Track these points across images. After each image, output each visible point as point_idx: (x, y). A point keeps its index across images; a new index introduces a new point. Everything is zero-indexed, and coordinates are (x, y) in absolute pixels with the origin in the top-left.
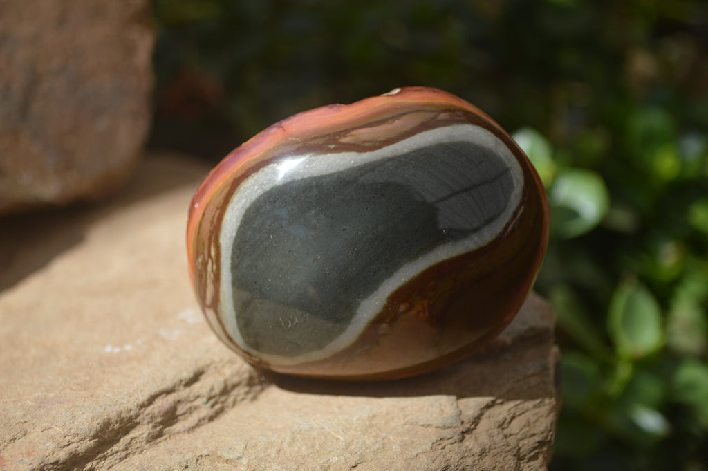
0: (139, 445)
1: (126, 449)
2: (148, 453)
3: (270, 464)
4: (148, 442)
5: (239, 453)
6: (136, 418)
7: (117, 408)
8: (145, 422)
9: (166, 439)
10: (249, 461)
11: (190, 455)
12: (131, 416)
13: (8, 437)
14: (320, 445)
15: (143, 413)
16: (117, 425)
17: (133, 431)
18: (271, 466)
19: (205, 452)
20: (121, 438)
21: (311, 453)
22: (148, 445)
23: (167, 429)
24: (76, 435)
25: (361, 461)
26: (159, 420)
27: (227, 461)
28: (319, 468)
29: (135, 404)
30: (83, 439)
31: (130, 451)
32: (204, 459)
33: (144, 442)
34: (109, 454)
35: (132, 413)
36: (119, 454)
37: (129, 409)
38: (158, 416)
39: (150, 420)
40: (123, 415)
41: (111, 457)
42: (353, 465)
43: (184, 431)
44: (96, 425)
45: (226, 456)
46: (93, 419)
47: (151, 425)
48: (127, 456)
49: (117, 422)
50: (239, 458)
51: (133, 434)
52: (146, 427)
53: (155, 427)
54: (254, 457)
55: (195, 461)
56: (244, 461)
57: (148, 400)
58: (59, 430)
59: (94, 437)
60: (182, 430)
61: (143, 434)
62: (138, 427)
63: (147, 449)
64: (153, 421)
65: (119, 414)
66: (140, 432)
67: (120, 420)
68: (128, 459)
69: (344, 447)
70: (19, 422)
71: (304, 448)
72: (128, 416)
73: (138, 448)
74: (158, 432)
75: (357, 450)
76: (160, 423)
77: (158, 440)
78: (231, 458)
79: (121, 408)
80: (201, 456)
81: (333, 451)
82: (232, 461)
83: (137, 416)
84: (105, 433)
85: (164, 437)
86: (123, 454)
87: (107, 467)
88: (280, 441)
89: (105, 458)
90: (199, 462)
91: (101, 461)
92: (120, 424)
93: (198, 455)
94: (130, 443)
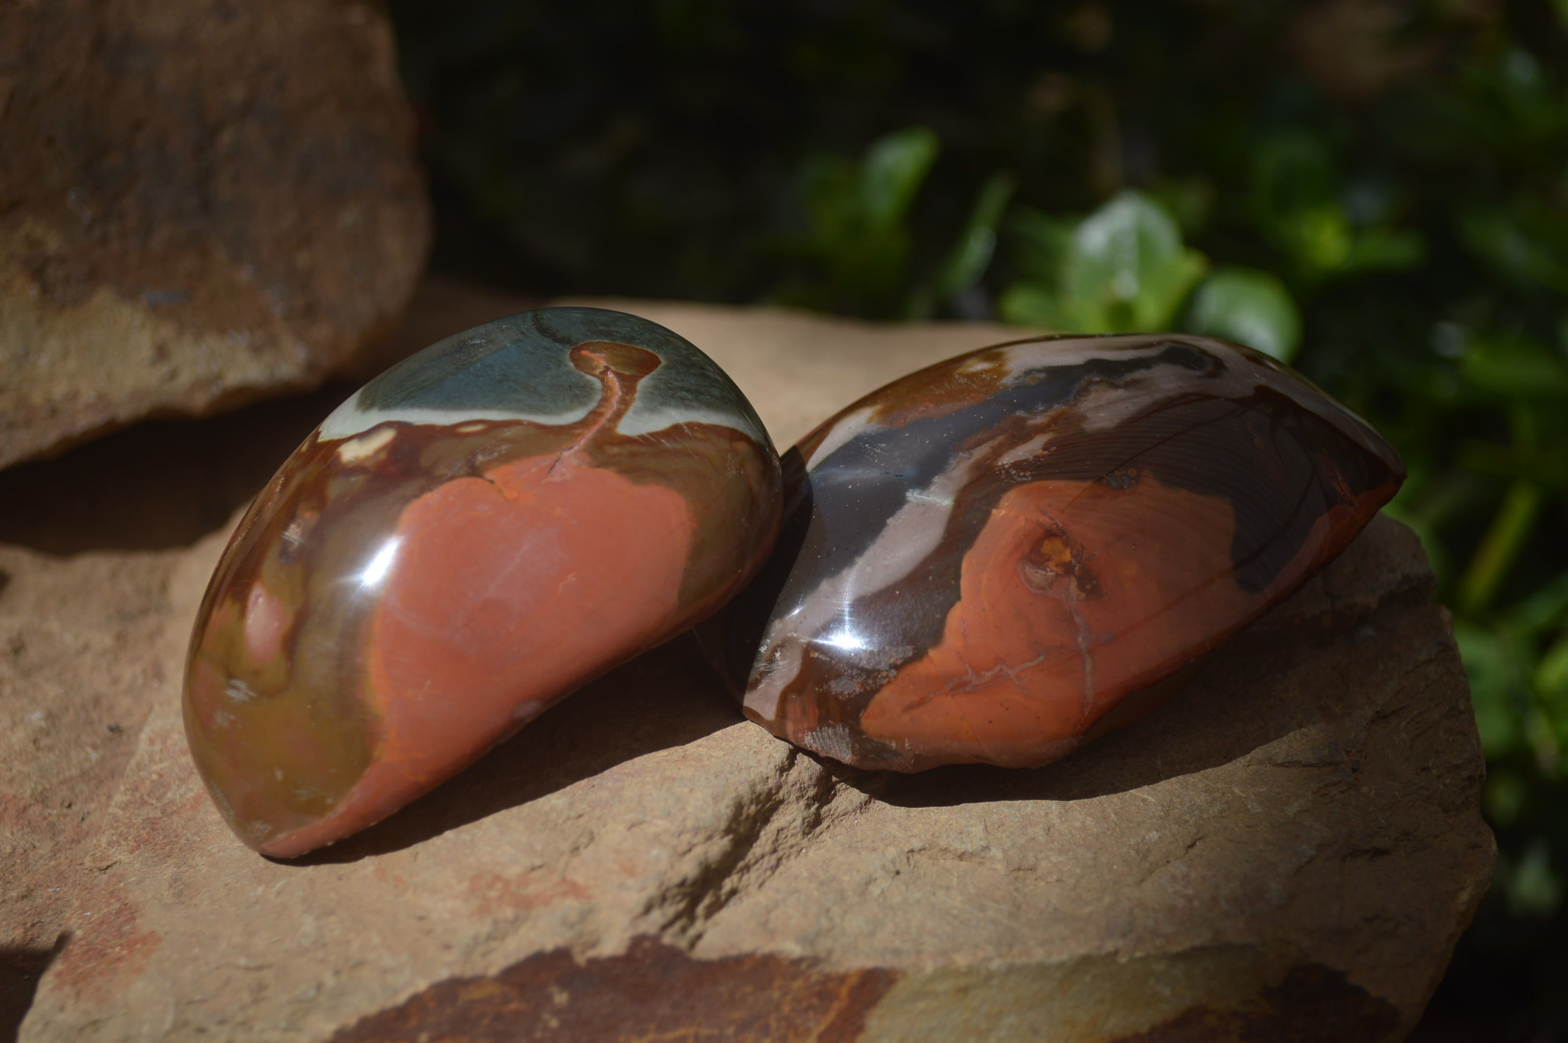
0: (792, 841)
1: (775, 851)
2: (811, 854)
3: (1043, 854)
4: (805, 834)
5: (981, 839)
6: (777, 793)
7: (744, 775)
8: (793, 797)
9: (829, 826)
10: (1004, 852)
11: (892, 852)
12: (771, 789)
13: (566, 846)
14: (1116, 814)
15: (786, 782)
16: (753, 808)
17: (774, 817)
18: (1047, 858)
19: (916, 844)
20: (759, 831)
21: (1108, 829)
22: (806, 839)
23: (825, 808)
24: (696, 831)
25: (1200, 835)
26: (812, 792)
27: (961, 857)
28: (1133, 853)
29: (772, 766)
30: (709, 838)
31: (780, 854)
32: (917, 856)
33: (800, 836)
34: (752, 861)
35: (771, 783)
36: (766, 859)
37: (765, 777)
38: (809, 787)
39: (798, 794)
40: (759, 788)
41: (758, 865)
42: (1189, 843)
43: (855, 811)
44: (725, 809)
45: (960, 847)
46: (716, 799)
47: (802, 803)
48: (778, 863)
49: (751, 803)
50: (986, 848)
51: (778, 821)
52: (795, 806)
53: (808, 806)
54: (1009, 845)
55: (905, 860)
56: (996, 852)
57: (788, 758)
58: (663, 824)
59: (727, 831)
60: (850, 809)
61: (794, 820)
62: (782, 808)
63: (806, 848)
64: (803, 796)
65: (753, 786)
66: (789, 818)
67: (756, 799)
68: (781, 868)
69: (1162, 814)
70: (568, 818)
71: (1089, 821)
72: (766, 788)
73: (792, 847)
74: (815, 814)
75: (1187, 817)
76: (815, 798)
77: (818, 830)
78: (971, 850)
79: (752, 775)
80: (912, 851)
81: (1144, 822)
82: (972, 854)
83: (779, 788)
84: (739, 824)
85: (825, 824)
86: (773, 859)
87: (757, 885)
88: (1043, 813)
89: (747, 868)
90: (912, 862)
91: (743, 875)
92: (757, 805)
93: (906, 850)
94: (777, 840)
